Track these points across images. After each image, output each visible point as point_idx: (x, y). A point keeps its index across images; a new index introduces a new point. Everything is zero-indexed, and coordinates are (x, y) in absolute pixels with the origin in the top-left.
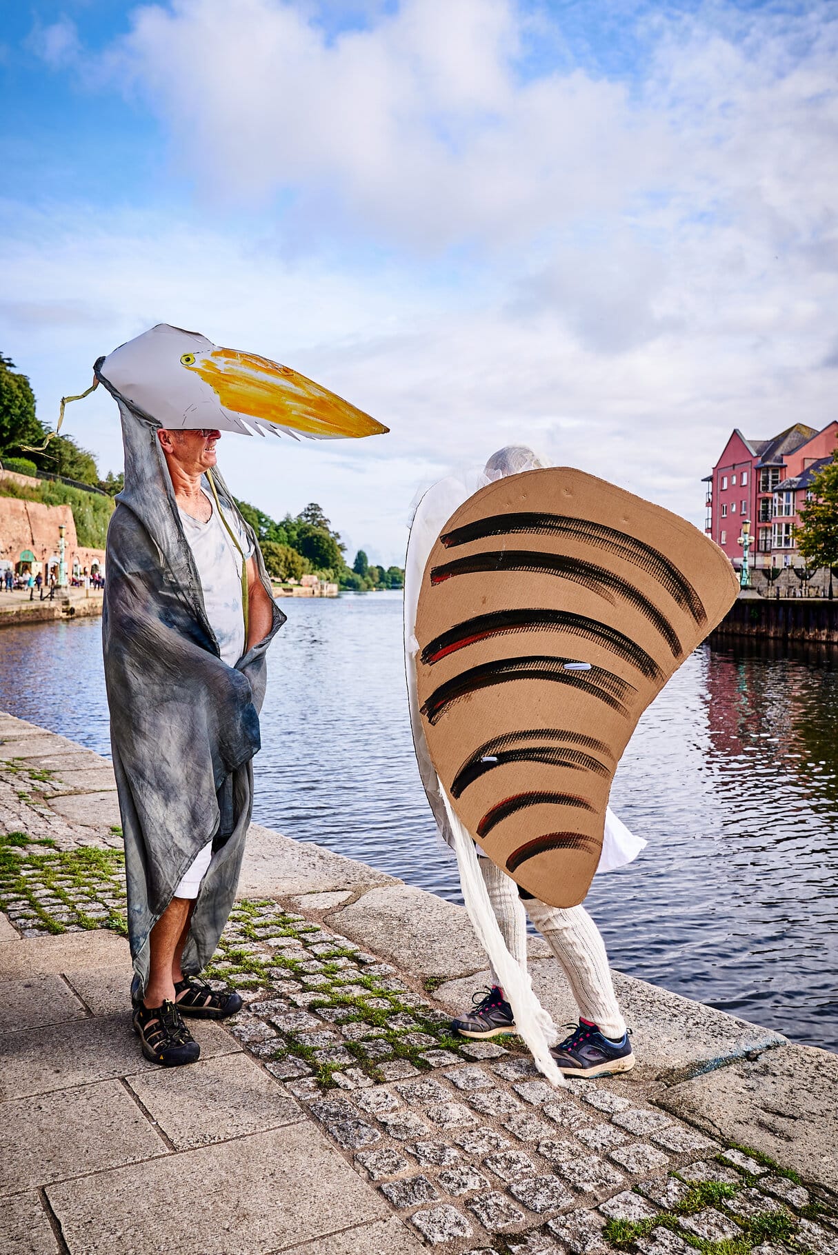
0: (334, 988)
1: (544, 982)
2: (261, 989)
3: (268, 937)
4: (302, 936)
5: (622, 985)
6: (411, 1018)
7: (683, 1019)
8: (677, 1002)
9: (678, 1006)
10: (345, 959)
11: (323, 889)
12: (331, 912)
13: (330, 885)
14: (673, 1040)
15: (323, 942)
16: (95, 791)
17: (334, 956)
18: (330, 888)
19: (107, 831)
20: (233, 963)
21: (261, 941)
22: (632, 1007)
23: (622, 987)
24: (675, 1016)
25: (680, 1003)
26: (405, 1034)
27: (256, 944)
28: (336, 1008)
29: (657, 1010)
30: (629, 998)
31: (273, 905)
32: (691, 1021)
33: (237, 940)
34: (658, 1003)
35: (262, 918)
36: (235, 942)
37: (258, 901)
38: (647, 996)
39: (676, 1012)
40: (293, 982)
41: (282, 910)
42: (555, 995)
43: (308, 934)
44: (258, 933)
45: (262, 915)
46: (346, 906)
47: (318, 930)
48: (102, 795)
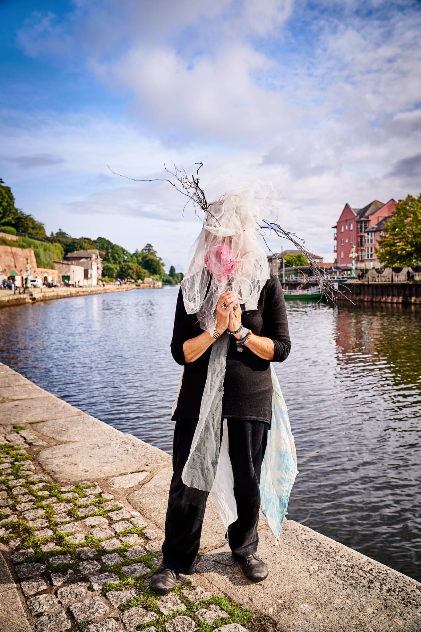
0: (123, 568)
1: (275, 549)
2: (70, 571)
3: (86, 517)
4: (110, 514)
5: (329, 550)
6: (177, 598)
7: (378, 585)
8: (370, 567)
9: (371, 570)
10: (136, 535)
11: (130, 470)
12: (132, 490)
13: (135, 467)
14: (376, 612)
15: (123, 520)
16: (14, 400)
17: (128, 533)
18: (135, 471)
19: (10, 428)
20: (56, 545)
21: (81, 520)
22: (339, 573)
23: (329, 552)
24: (372, 582)
25: (372, 567)
26: (173, 616)
27: (76, 524)
28: (122, 590)
29: (357, 576)
30: (335, 564)
31: (95, 486)
32: (385, 588)
33: (64, 520)
34: (356, 568)
35: (85, 499)
36: (62, 523)
37: (86, 484)
38: (348, 561)
39: (371, 577)
40: (95, 562)
41: (100, 491)
42: (283, 564)
43: (113, 513)
44: (80, 513)
45: (86, 496)
46: (143, 484)
47: (121, 508)
48: (16, 403)
